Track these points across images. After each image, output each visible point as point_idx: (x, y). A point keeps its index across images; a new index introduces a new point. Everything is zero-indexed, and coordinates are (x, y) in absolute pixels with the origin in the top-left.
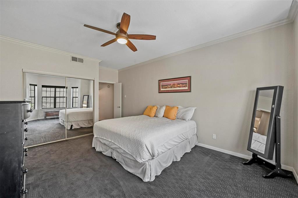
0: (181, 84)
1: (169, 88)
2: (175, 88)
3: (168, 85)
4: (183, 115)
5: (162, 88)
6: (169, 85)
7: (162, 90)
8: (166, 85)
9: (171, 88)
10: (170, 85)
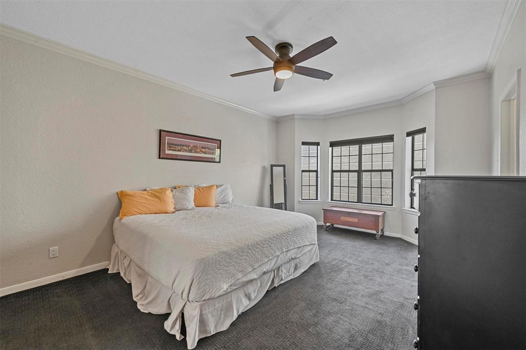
0: (208, 148)
1: (186, 151)
2: (198, 153)
3: (183, 146)
4: (222, 196)
5: (170, 150)
6: (186, 146)
7: (167, 152)
8: (180, 145)
9: (190, 151)
10: (189, 146)
